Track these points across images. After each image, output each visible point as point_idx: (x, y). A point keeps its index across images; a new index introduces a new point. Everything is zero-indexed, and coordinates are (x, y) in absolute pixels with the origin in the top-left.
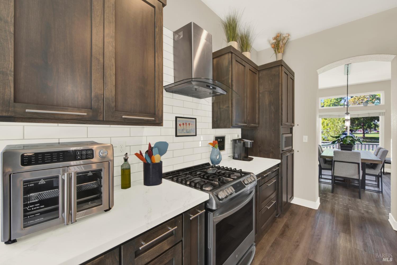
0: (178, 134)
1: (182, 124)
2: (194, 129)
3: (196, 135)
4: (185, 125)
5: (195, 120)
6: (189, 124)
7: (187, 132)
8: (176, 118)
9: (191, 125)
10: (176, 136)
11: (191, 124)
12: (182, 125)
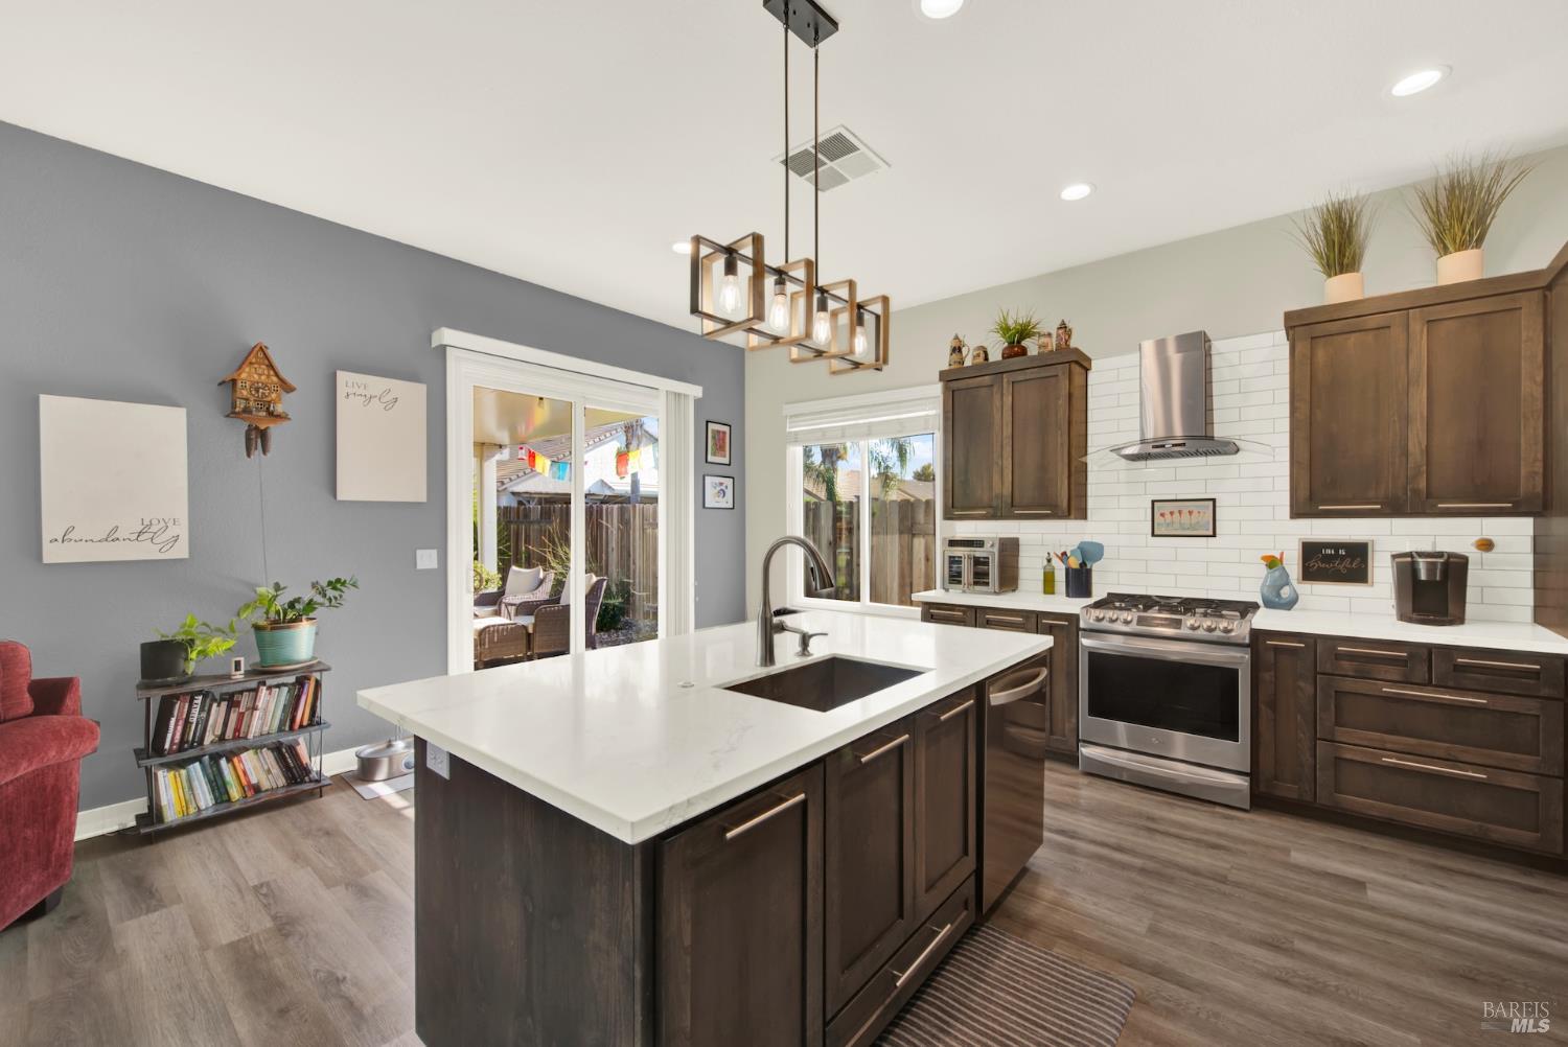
0: (1156, 533)
1: (1167, 513)
2: (1208, 523)
3: (1214, 535)
4: (1176, 515)
5: (1211, 503)
6: (1190, 513)
7: (1184, 529)
8: (1153, 502)
9: (1195, 514)
10: (1153, 535)
11: (1195, 512)
12: (1168, 516)
